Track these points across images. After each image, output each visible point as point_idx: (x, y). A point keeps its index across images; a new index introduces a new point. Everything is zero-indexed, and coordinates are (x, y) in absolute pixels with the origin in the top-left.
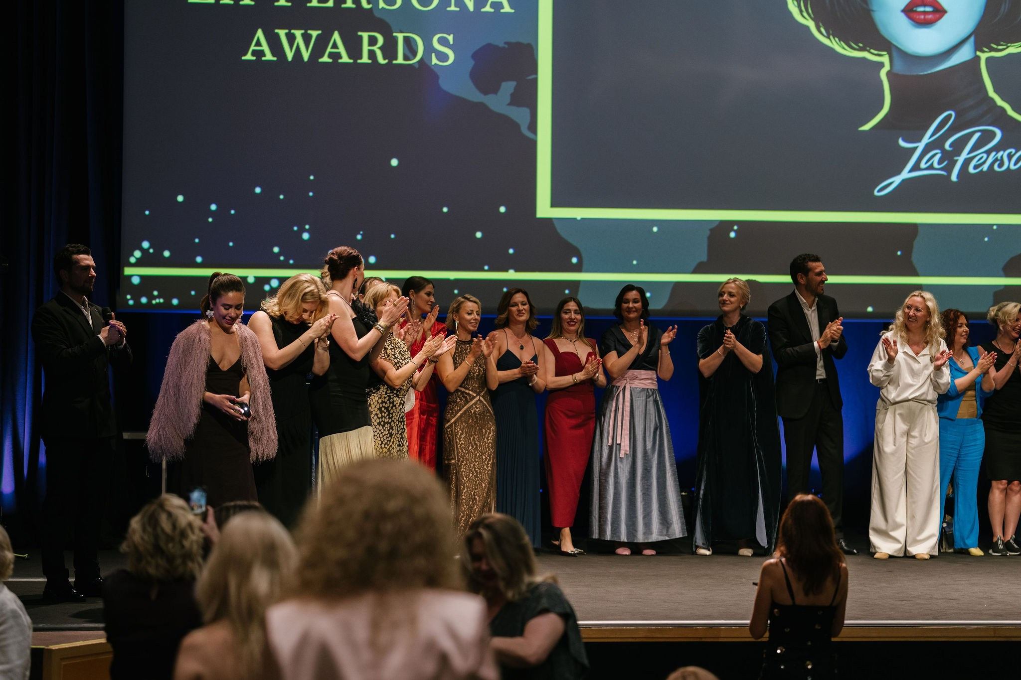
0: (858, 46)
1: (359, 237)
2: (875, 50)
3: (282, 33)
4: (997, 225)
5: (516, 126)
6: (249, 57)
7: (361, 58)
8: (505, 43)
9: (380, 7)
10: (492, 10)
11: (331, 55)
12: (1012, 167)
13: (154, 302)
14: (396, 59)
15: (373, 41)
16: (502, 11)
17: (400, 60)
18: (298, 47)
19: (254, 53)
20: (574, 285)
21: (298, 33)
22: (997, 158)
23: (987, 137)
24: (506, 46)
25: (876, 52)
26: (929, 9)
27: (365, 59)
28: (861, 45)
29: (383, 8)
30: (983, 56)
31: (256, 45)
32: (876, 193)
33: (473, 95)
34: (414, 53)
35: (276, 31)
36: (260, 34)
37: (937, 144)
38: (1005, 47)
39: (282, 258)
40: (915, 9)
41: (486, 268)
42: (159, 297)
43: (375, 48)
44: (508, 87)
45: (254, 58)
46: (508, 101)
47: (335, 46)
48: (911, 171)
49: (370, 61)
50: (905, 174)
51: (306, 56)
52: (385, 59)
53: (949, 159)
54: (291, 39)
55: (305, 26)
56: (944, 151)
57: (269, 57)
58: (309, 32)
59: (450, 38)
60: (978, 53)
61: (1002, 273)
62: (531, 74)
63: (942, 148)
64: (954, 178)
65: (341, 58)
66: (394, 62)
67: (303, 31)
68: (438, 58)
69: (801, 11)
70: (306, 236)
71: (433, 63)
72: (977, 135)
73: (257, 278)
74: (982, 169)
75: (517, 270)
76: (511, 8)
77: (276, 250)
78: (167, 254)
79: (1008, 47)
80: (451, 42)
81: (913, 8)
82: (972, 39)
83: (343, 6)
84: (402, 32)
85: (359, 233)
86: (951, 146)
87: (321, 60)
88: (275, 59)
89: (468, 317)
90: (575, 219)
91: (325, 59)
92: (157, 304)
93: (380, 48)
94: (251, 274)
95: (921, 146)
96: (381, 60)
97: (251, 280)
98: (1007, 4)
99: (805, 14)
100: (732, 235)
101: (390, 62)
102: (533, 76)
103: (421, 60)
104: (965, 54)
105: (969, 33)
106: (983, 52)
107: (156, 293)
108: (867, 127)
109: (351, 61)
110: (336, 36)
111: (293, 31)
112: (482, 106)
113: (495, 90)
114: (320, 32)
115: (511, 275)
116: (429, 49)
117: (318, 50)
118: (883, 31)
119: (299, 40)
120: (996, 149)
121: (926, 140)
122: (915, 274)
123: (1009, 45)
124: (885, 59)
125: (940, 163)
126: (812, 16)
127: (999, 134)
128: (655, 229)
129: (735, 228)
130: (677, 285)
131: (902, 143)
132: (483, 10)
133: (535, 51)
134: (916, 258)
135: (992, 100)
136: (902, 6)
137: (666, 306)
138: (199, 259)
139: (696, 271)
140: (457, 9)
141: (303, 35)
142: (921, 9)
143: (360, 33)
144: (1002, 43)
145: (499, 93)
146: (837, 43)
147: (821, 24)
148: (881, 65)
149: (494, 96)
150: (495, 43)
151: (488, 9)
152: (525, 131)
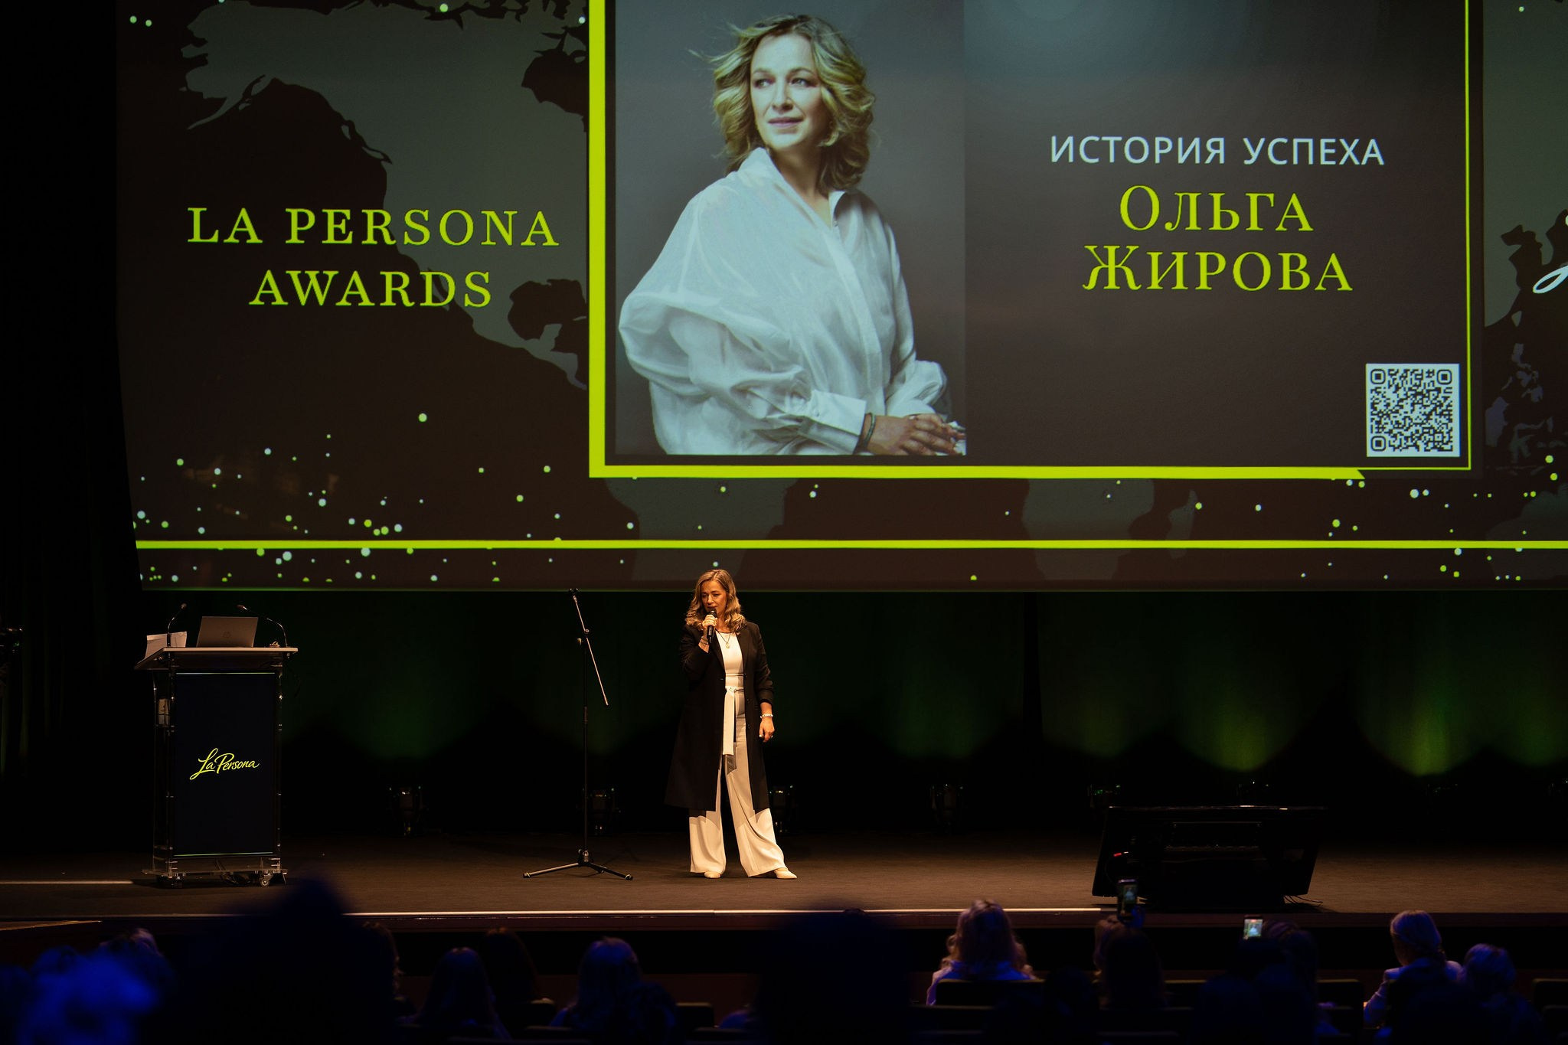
1: (383, 503)
3: (294, 275)
4: (1121, 479)
5: (562, 374)
6: (257, 302)
7: (384, 300)
8: (549, 281)
9: (405, 243)
10: (534, 244)
11: (349, 298)
13: (151, 579)
14: (424, 301)
15: (397, 281)
16: (544, 244)
17: (429, 302)
18: (312, 290)
19: (262, 298)
20: (630, 554)
21: (312, 275)
24: (550, 284)
27: (389, 302)
29: (408, 243)
31: (264, 289)
33: (512, 339)
34: (445, 295)
35: (287, 272)
36: (269, 276)
39: (295, 528)
42: (156, 573)
43: (400, 289)
44: (552, 330)
45: (263, 303)
46: (553, 345)
47: (354, 287)
49: (394, 304)
51: (321, 299)
52: (411, 301)
54: (304, 281)
55: (320, 267)
57: (279, 301)
58: (324, 272)
59: (486, 276)
62: (582, 315)
65: (361, 300)
66: (422, 304)
67: (317, 272)
68: (471, 299)
70: (322, 503)
71: (466, 305)
73: (267, 551)
75: (563, 538)
76: (555, 240)
77: (289, 518)
78: (165, 525)
80: (487, 281)
83: (363, 242)
84: (430, 271)
85: (384, 499)
87: (338, 304)
88: (286, 303)
90: (631, 479)
91: (343, 302)
92: (154, 580)
93: (405, 289)
94: (260, 546)
96: (407, 302)
97: (260, 553)
100: (813, 494)
101: (417, 304)
102: (583, 317)
103: (453, 302)
107: (153, 569)
109: (373, 304)
110: (356, 277)
111: (306, 272)
112: (523, 352)
113: (537, 334)
114: (336, 272)
115: (558, 543)
116: (461, 288)
117: (336, 293)
119: (314, 282)
122: (1026, 536)
128: (723, 489)
129: (816, 486)
130: (751, 553)
132: (523, 244)
133: (586, 291)
138: (201, 531)
139: (768, 536)
140: (494, 243)
141: (317, 276)
143: (382, 273)
145: (542, 337)
149: (536, 340)
150: (536, 281)
151: (528, 242)
152: (572, 379)
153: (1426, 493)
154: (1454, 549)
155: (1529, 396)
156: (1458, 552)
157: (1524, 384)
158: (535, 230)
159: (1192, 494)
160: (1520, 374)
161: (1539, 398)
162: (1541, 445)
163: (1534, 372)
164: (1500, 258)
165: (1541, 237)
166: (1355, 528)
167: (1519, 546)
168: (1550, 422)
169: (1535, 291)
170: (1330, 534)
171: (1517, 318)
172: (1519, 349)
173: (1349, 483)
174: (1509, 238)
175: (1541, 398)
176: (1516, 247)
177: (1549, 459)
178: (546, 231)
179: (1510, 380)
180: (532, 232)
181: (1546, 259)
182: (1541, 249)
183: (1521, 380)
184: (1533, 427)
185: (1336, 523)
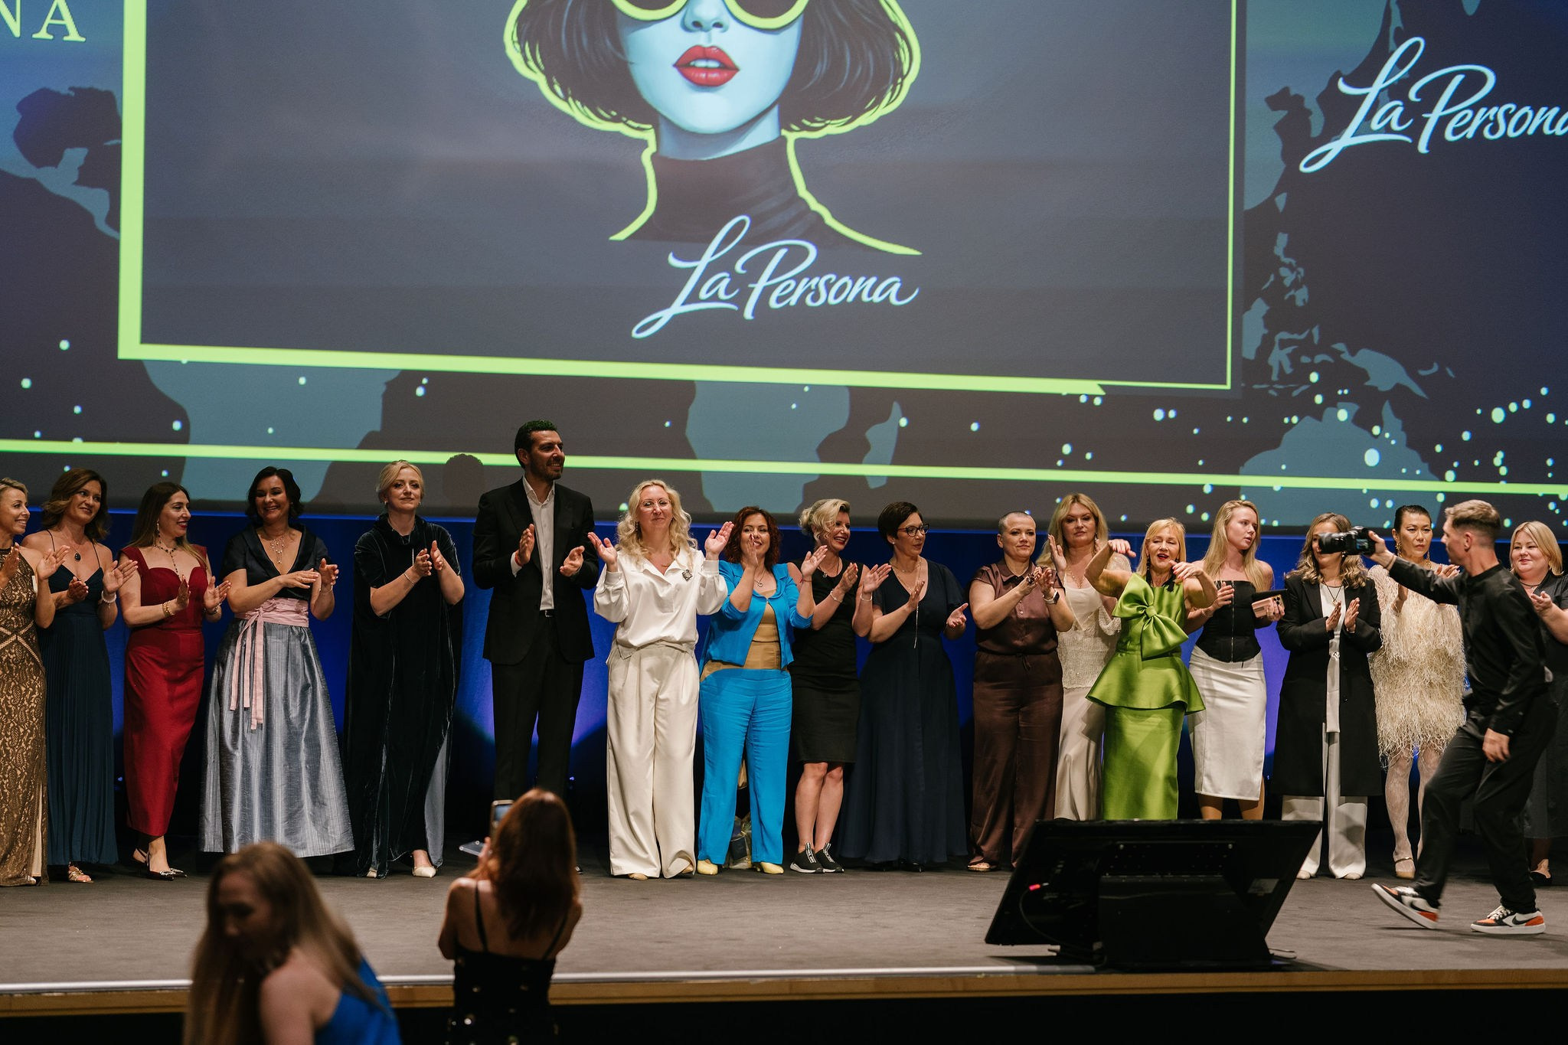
0: (609, 114)
2: (636, 122)
4: (809, 385)
5: (87, 217)
8: (71, 89)
10: (51, 37)
12: (832, 301)
16: (66, 39)
20: (177, 463)
22: (810, 287)
23: (796, 255)
24: (72, 94)
25: (636, 125)
26: (713, 64)
28: (614, 113)
30: (791, 137)
32: (634, 335)
33: (22, 168)
37: (722, 264)
38: (822, 124)
40: (692, 63)
41: (37, 434)
44: (75, 156)
46: (75, 179)
48: (683, 304)
50: (677, 308)
53: (740, 287)
56: (733, 275)
60: (784, 132)
61: (816, 456)
62: (113, 138)
63: (731, 270)
64: (748, 314)
69: (526, 60)
72: (781, 253)
74: (789, 303)
75: (86, 440)
76: (81, 34)
79: (826, 125)
81: (689, 63)
82: (775, 110)
86: (743, 267)
89: (15, 512)
90: (178, 363)
95: (701, 266)
98: (825, 61)
99: (531, 64)
100: (420, 392)
102: (114, 142)
104: (765, 133)
105: (772, 102)
106: (791, 130)
108: (621, 236)
112: (33, 184)
113: (54, 160)
115: (77, 446)
118: (647, 95)
120: (810, 273)
121: (708, 257)
122: (690, 455)
123: (828, 122)
124: (649, 136)
125: (727, 292)
126: (542, 67)
127: (813, 252)
128: (302, 381)
129: (425, 381)
130: (336, 466)
131: (673, 261)
132: (35, 36)
133: (118, 104)
134: (692, 432)
135: (803, 201)
136: (675, 57)
137: (317, 497)
139: (364, 445)
142: (701, 64)
144: (819, 119)
145: (61, 165)
146: (578, 108)
147: (555, 80)
148: (643, 144)
149: (54, 168)
150: (54, 88)
151: (43, 34)
152: (101, 225)
153: (1172, 414)
154: (1203, 485)
155: (1293, 298)
156: (1207, 490)
157: (1287, 282)
158: (52, 18)
159: (896, 408)
160: (1284, 272)
161: (1304, 300)
162: (1305, 359)
163: (1301, 270)
164: (1264, 124)
165: (1311, 103)
166: (1089, 456)
167: (1277, 483)
168: (1316, 331)
169: (1302, 169)
170: (1059, 463)
171: (1281, 201)
172: (1282, 240)
173: (1083, 399)
174: (1275, 102)
175: (1307, 300)
176: (1281, 114)
177: (1314, 377)
178: (68, 21)
179: (1272, 278)
180: (48, 21)
181: (1316, 131)
182: (1310, 118)
183: (1285, 278)
184: (1295, 336)
185: (1067, 449)
